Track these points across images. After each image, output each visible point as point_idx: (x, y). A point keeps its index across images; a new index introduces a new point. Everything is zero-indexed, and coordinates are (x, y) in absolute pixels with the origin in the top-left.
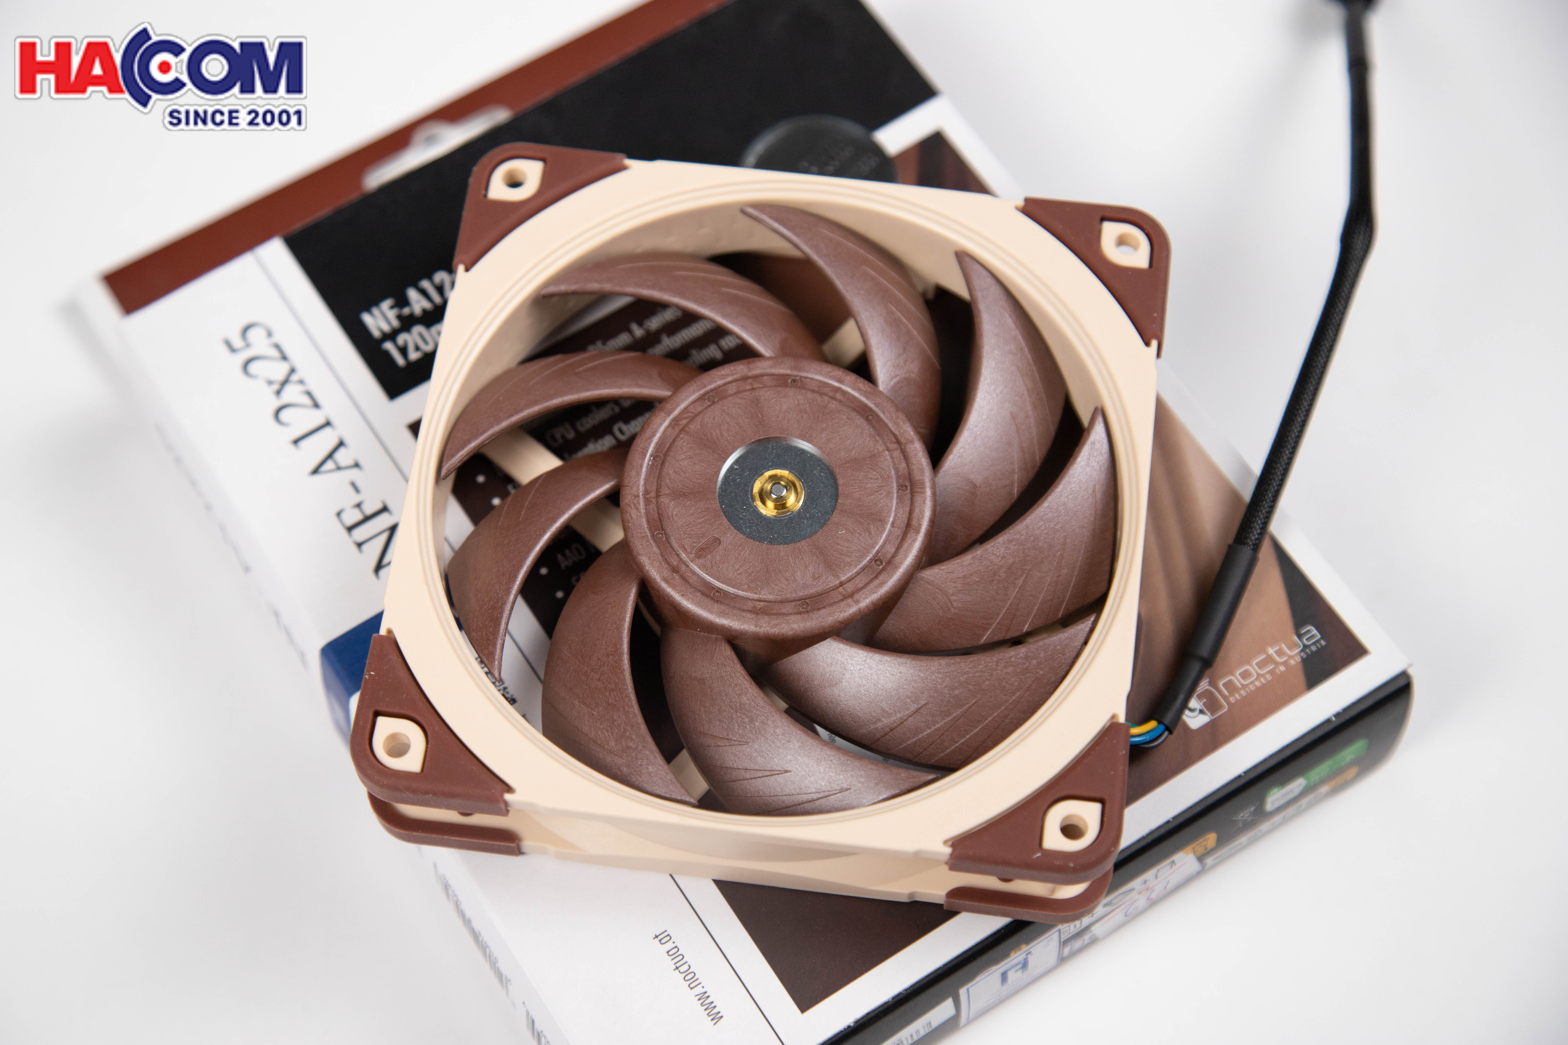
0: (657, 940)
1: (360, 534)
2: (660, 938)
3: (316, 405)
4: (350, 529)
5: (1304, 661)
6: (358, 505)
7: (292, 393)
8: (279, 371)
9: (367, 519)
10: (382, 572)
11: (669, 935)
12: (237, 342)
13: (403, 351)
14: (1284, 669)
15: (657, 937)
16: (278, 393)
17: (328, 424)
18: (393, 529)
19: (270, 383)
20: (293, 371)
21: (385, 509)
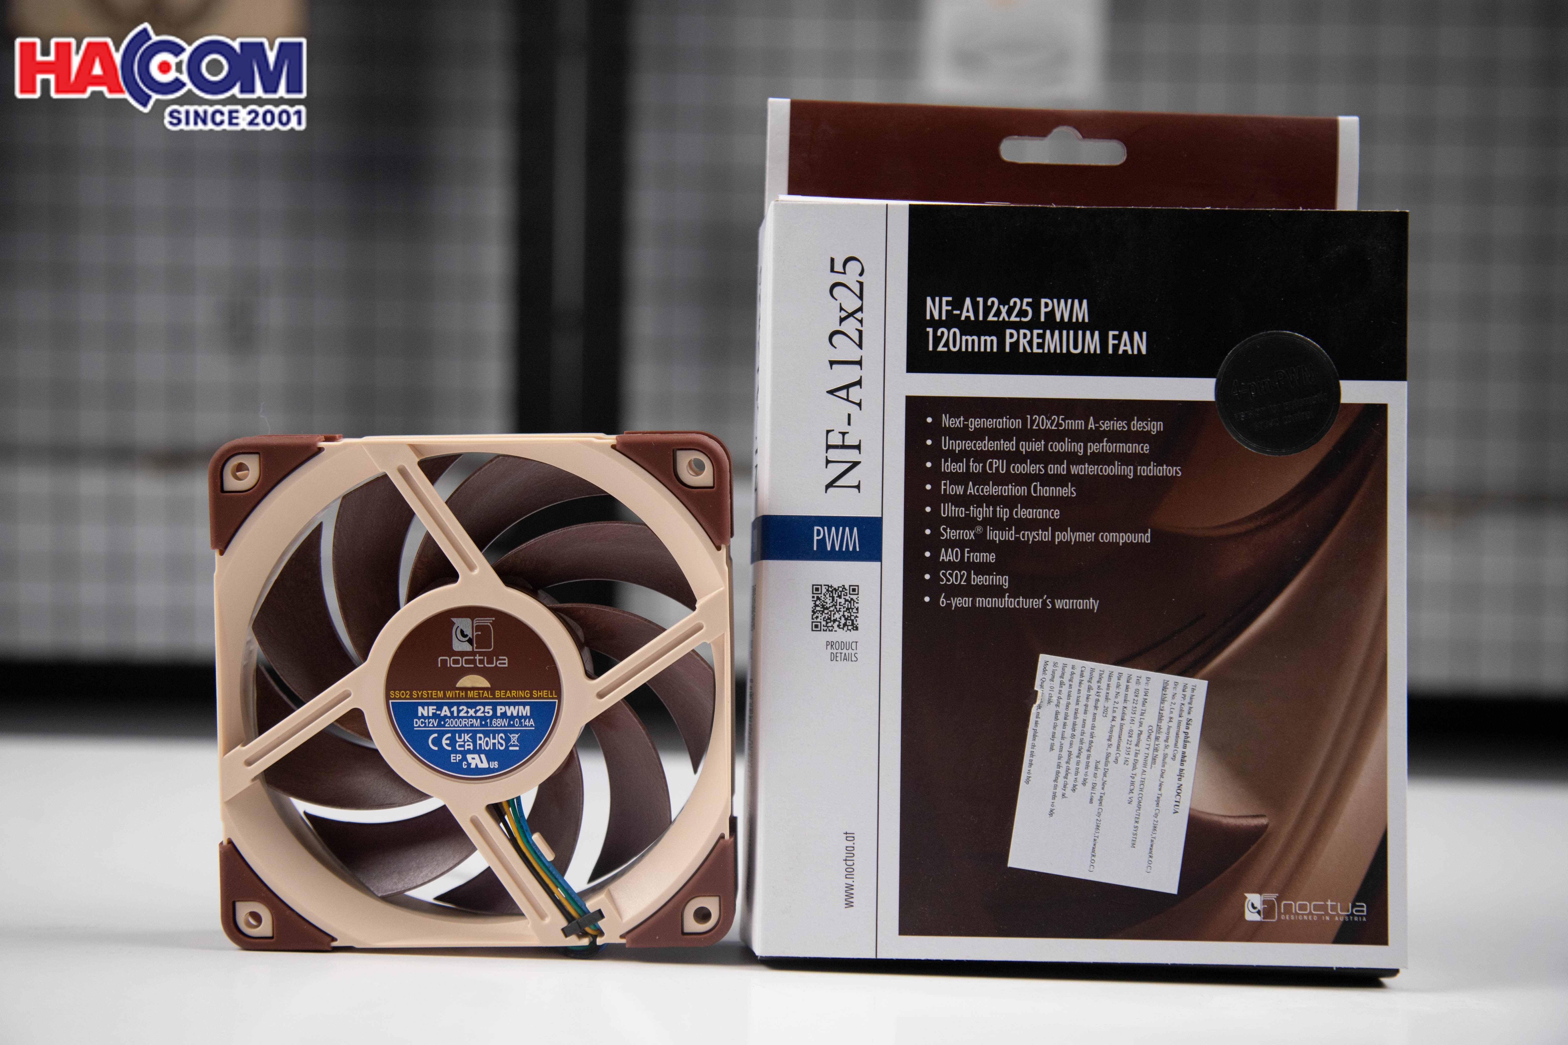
0: (845, 835)
1: (834, 454)
2: (848, 835)
3: (860, 346)
4: (829, 447)
5: (1344, 922)
6: (844, 434)
7: (850, 327)
8: (852, 304)
9: (844, 447)
10: (830, 490)
11: (853, 837)
12: (838, 267)
13: (937, 340)
14: (1328, 919)
15: (846, 833)
16: (842, 320)
17: (859, 363)
18: (855, 464)
19: (841, 309)
20: (860, 309)
21: (858, 447)
